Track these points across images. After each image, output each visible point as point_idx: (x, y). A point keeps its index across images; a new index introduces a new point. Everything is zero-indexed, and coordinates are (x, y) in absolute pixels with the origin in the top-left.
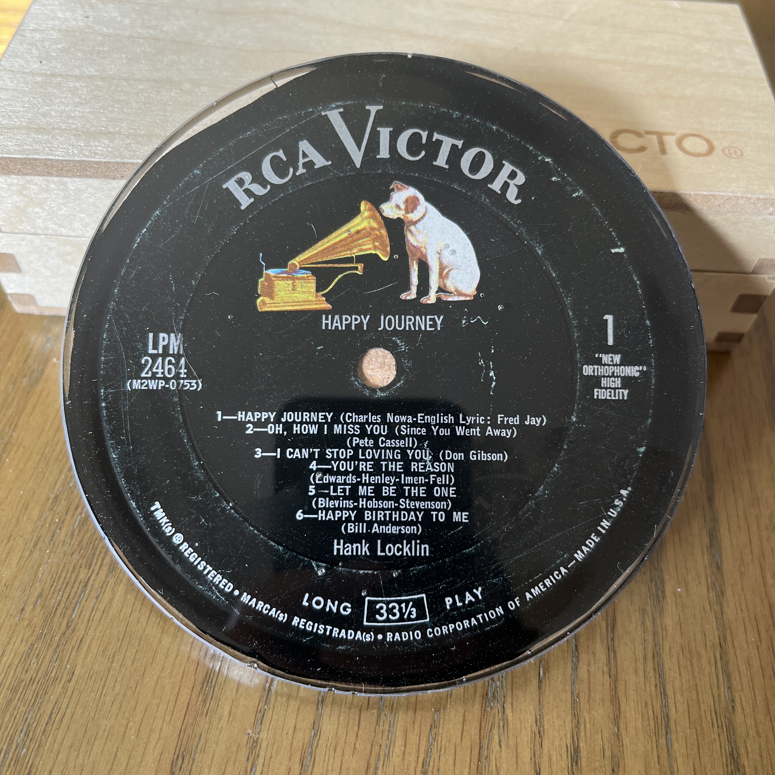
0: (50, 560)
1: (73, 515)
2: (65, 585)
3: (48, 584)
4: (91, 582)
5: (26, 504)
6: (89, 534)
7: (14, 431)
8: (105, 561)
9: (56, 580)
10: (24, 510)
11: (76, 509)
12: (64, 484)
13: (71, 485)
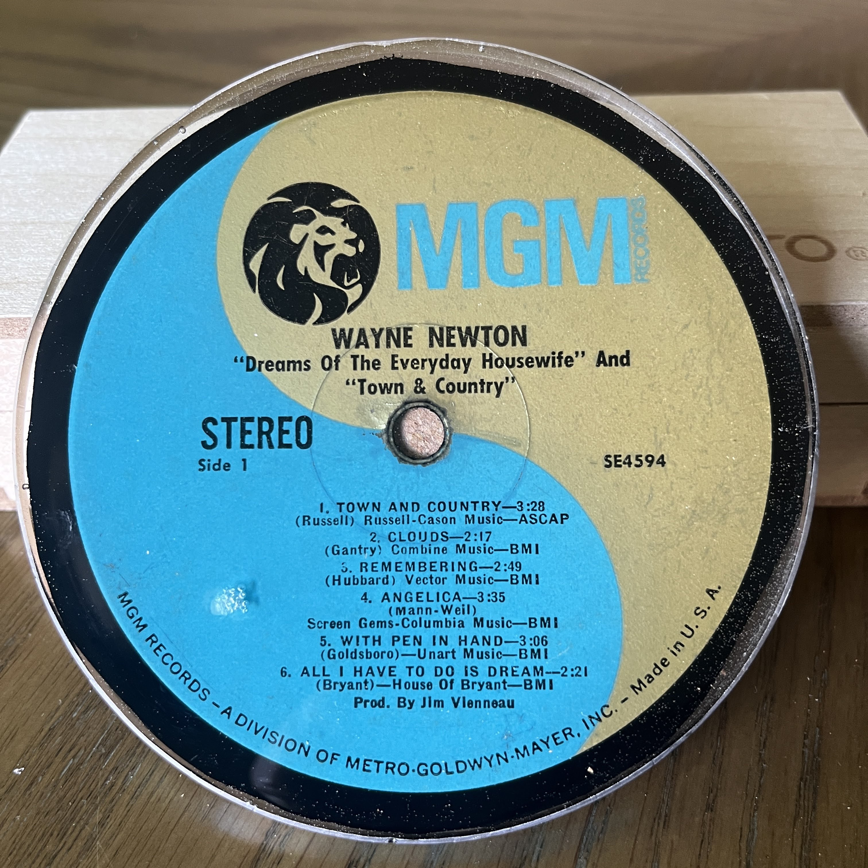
0: (18, 818)
1: (65, 758)
2: (26, 856)
3: (7, 850)
4: (58, 859)
5: (14, 732)
6: (75, 790)
7: (30, 631)
8: (83, 833)
9: (17, 847)
10: (8, 741)
11: (70, 750)
12: (66, 712)
13: (74, 715)
